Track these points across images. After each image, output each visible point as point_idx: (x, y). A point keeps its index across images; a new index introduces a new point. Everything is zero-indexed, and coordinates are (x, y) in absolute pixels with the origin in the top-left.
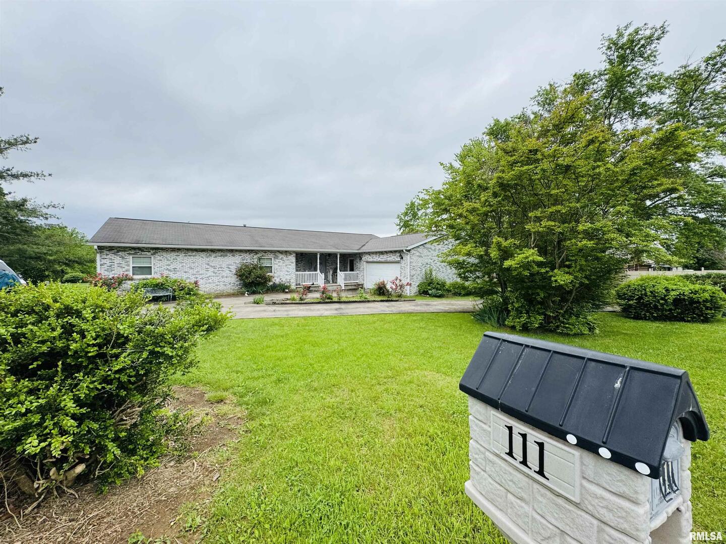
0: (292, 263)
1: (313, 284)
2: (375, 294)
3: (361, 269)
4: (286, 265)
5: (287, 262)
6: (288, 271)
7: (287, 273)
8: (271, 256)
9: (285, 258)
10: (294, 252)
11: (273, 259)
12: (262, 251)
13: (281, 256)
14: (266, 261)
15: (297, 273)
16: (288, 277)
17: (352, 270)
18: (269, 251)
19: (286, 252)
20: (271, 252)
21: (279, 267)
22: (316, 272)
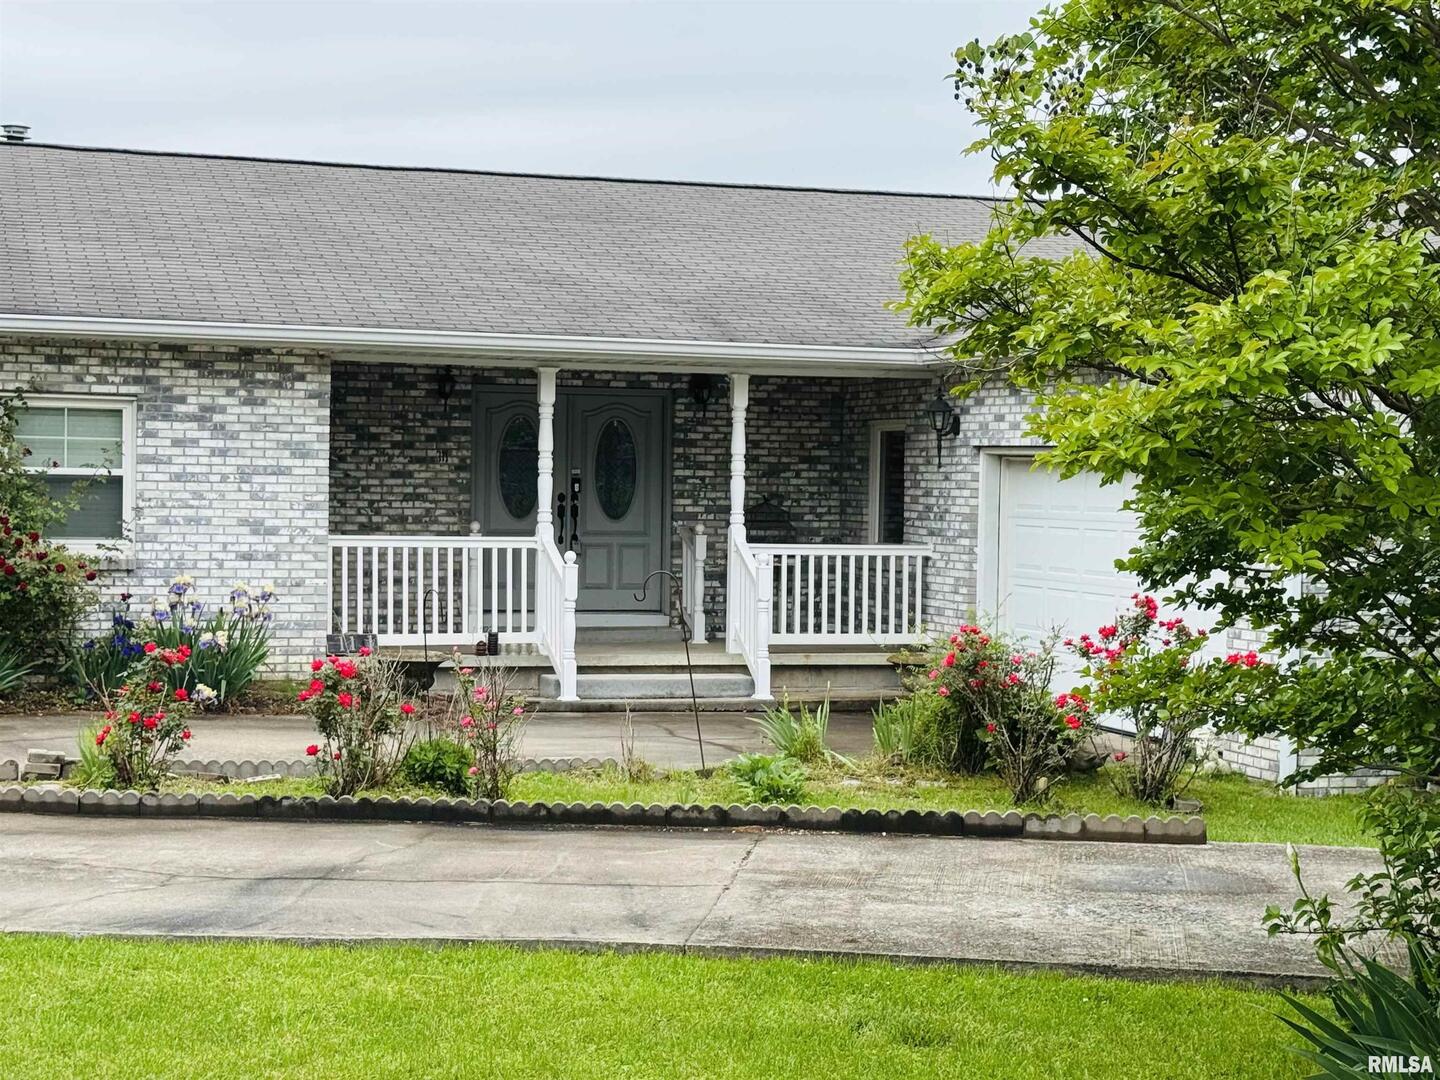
0: (301, 452)
1: (491, 647)
2: (920, 753)
3: (954, 524)
4: (244, 475)
5: (258, 449)
6: (257, 527)
7: (248, 541)
8: (113, 386)
9: (234, 411)
10: (318, 356)
11: (129, 413)
12: (33, 343)
13: (196, 391)
14: (67, 433)
15: (345, 542)
16: (257, 579)
17: (894, 532)
18: (92, 346)
19: (246, 354)
20: (111, 351)
21: (183, 491)
22: (523, 543)
